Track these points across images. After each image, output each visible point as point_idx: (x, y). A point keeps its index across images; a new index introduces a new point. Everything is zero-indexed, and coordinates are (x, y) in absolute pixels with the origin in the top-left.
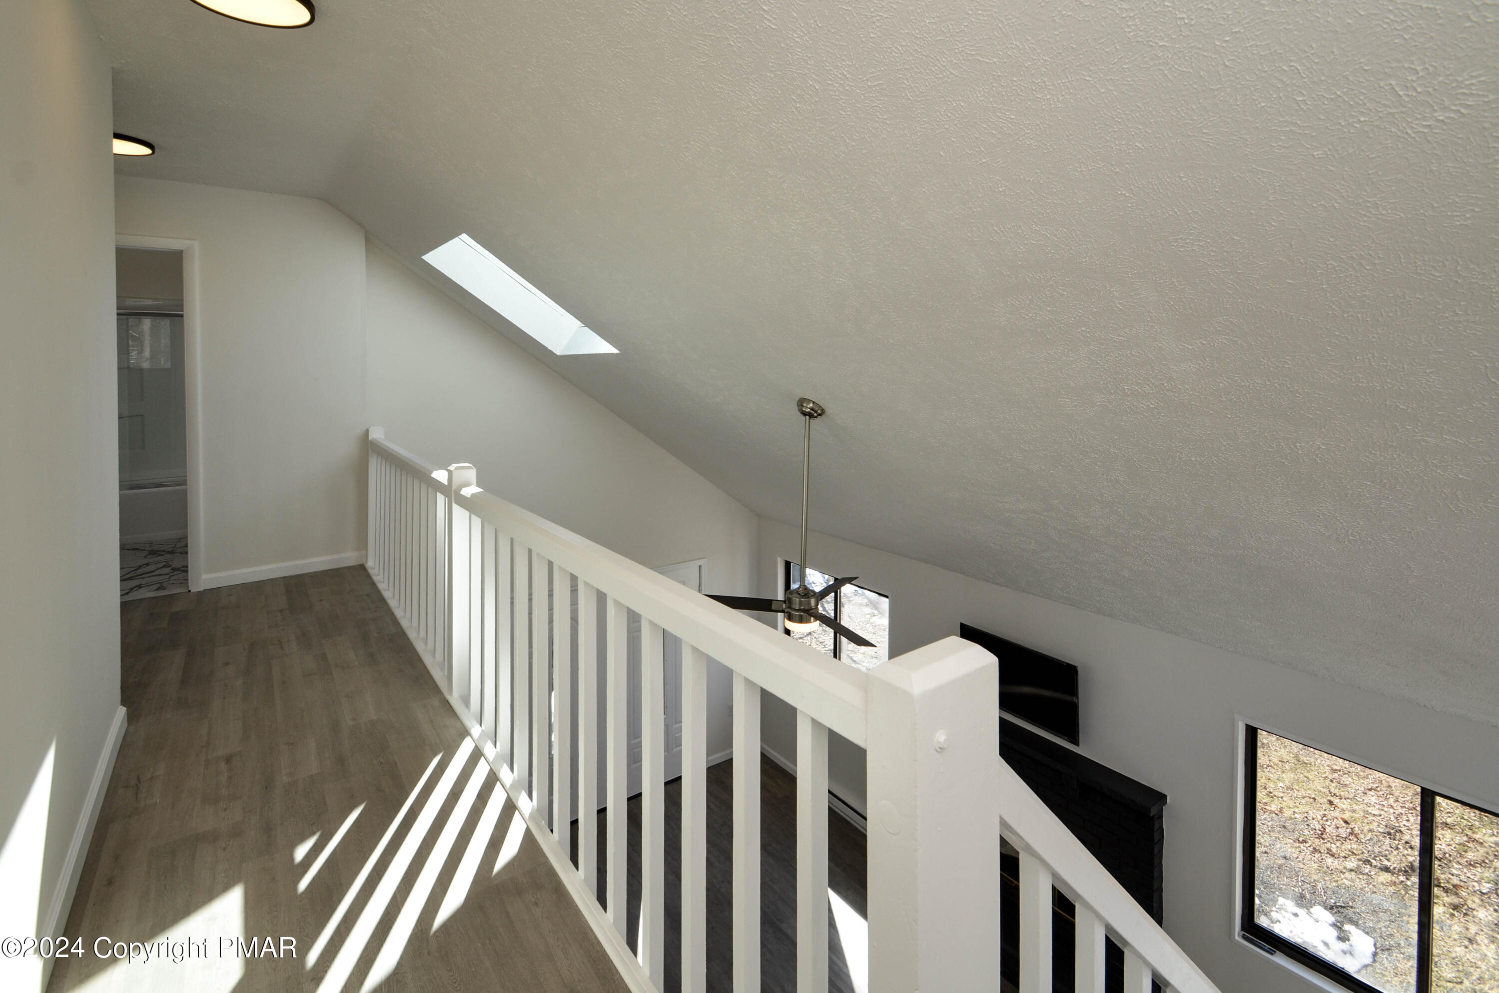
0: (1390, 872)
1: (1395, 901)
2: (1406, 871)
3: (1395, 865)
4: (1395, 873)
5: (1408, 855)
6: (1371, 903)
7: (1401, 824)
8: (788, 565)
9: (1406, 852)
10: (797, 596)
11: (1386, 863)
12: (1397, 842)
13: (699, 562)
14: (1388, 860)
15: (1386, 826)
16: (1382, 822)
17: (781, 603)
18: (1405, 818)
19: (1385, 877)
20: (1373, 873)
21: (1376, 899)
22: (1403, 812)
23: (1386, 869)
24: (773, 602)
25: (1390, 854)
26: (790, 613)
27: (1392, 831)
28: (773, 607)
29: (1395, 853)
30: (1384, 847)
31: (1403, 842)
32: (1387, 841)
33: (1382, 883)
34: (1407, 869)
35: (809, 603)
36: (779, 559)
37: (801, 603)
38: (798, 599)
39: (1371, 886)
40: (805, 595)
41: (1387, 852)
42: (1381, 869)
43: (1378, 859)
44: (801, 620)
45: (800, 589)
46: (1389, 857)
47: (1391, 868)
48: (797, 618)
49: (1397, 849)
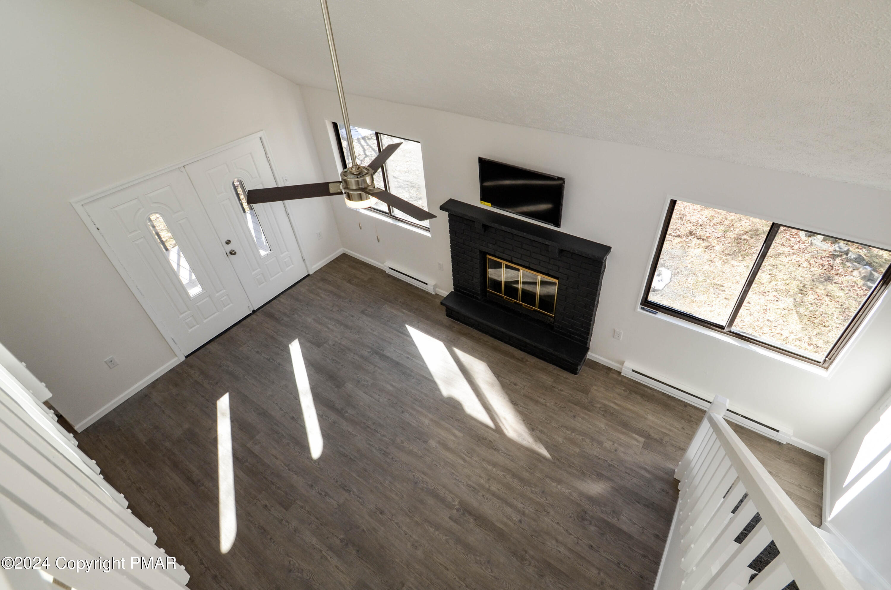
0: (680, 237)
1: (681, 251)
2: (687, 235)
3: (682, 233)
4: (682, 237)
5: (688, 227)
6: (670, 254)
7: (686, 211)
8: (335, 125)
9: (687, 225)
10: (352, 176)
11: (678, 233)
12: (684, 221)
13: (260, 134)
14: (679, 231)
15: (680, 214)
16: (678, 213)
17: (338, 184)
18: (688, 208)
19: (678, 239)
20: (672, 239)
21: (673, 252)
22: (687, 205)
23: (679, 236)
24: (330, 185)
25: (680, 228)
26: (348, 193)
27: (682, 216)
28: (332, 190)
29: (683, 226)
30: (678, 225)
31: (687, 220)
32: (680, 221)
33: (676, 243)
34: (688, 234)
35: (365, 181)
36: (326, 121)
37: (358, 183)
38: (353, 180)
39: (671, 246)
40: (359, 174)
41: (679, 227)
42: (676, 236)
43: (675, 232)
44: (361, 198)
45: (354, 169)
46: (680, 229)
47: (680, 235)
48: (356, 197)
49: (684, 224)
